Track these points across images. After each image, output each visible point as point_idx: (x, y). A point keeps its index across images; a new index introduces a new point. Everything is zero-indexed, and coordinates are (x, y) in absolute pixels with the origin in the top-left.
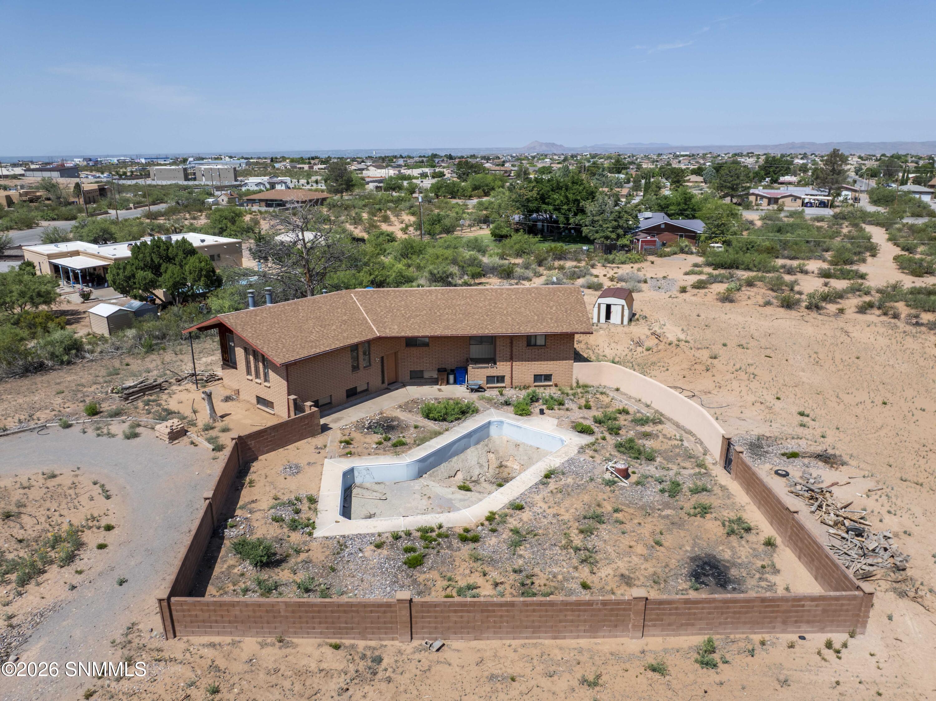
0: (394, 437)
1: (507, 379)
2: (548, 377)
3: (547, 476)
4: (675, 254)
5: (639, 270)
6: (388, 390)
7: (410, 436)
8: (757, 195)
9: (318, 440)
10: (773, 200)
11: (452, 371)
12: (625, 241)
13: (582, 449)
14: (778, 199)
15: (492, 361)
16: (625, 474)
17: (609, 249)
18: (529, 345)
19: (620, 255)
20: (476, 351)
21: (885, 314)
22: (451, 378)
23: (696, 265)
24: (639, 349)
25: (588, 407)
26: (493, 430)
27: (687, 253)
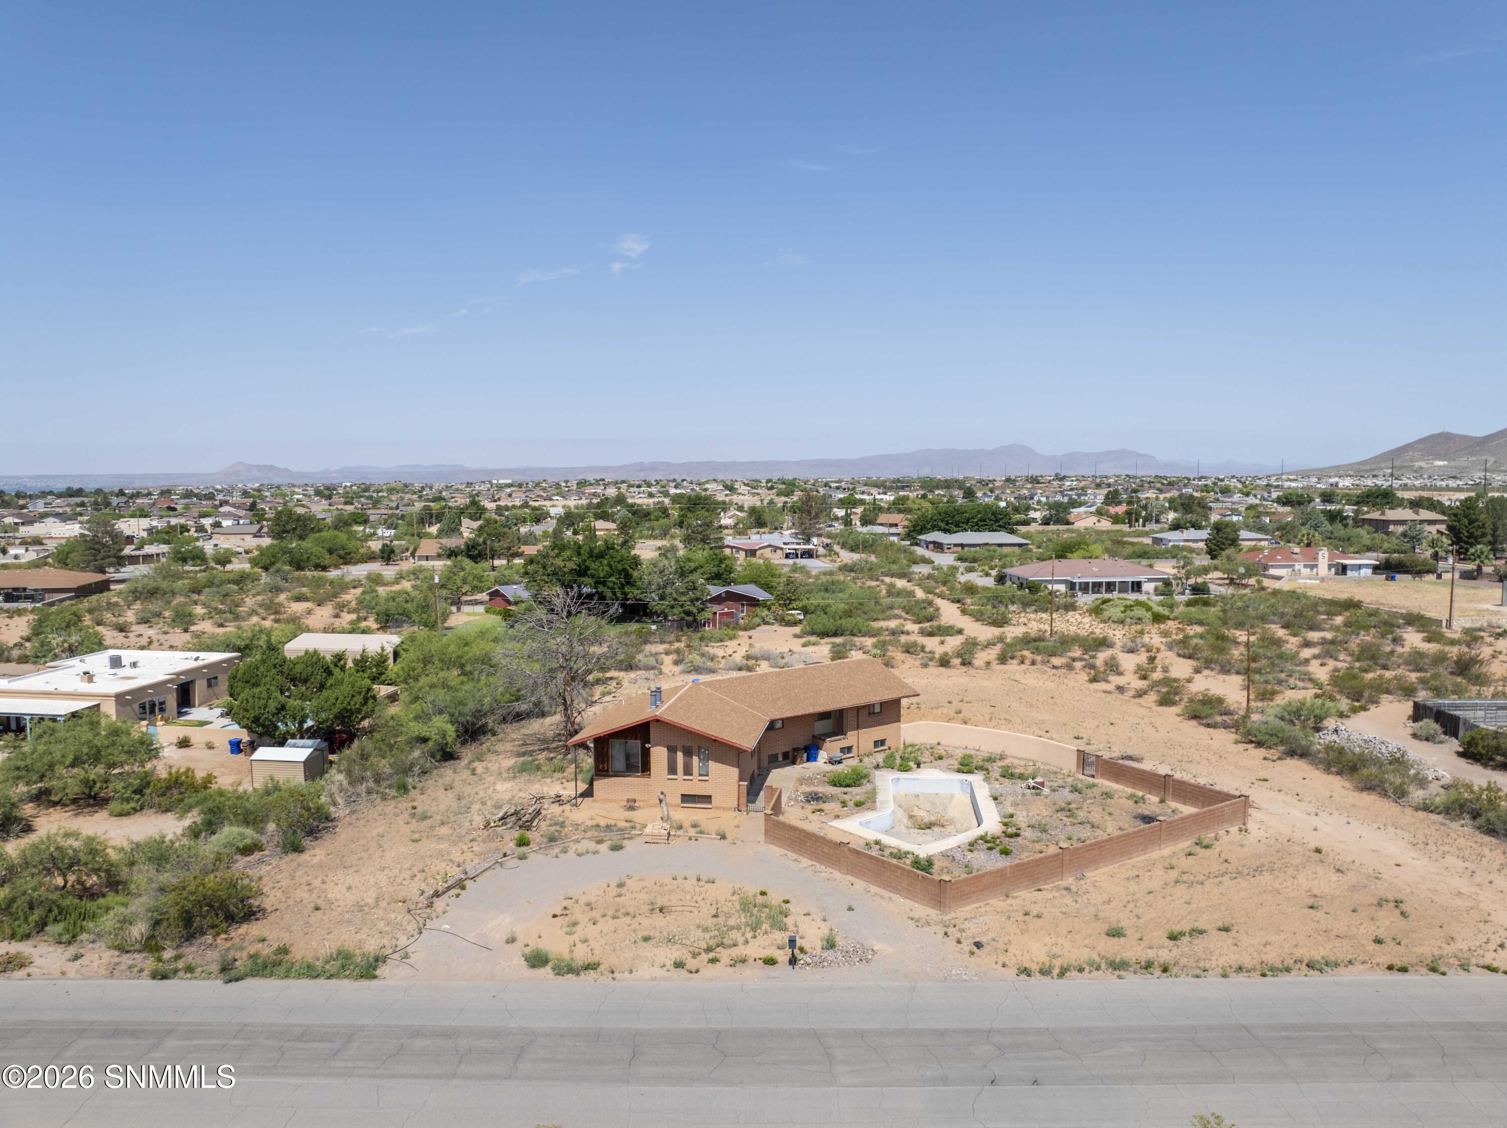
0: (848, 802)
1: (855, 749)
2: (882, 742)
3: (994, 798)
4: (759, 625)
8: (732, 547)
10: (749, 553)
14: (755, 551)
15: (844, 732)
17: (694, 626)
18: (870, 713)
20: (820, 727)
21: (1022, 662)
22: (805, 756)
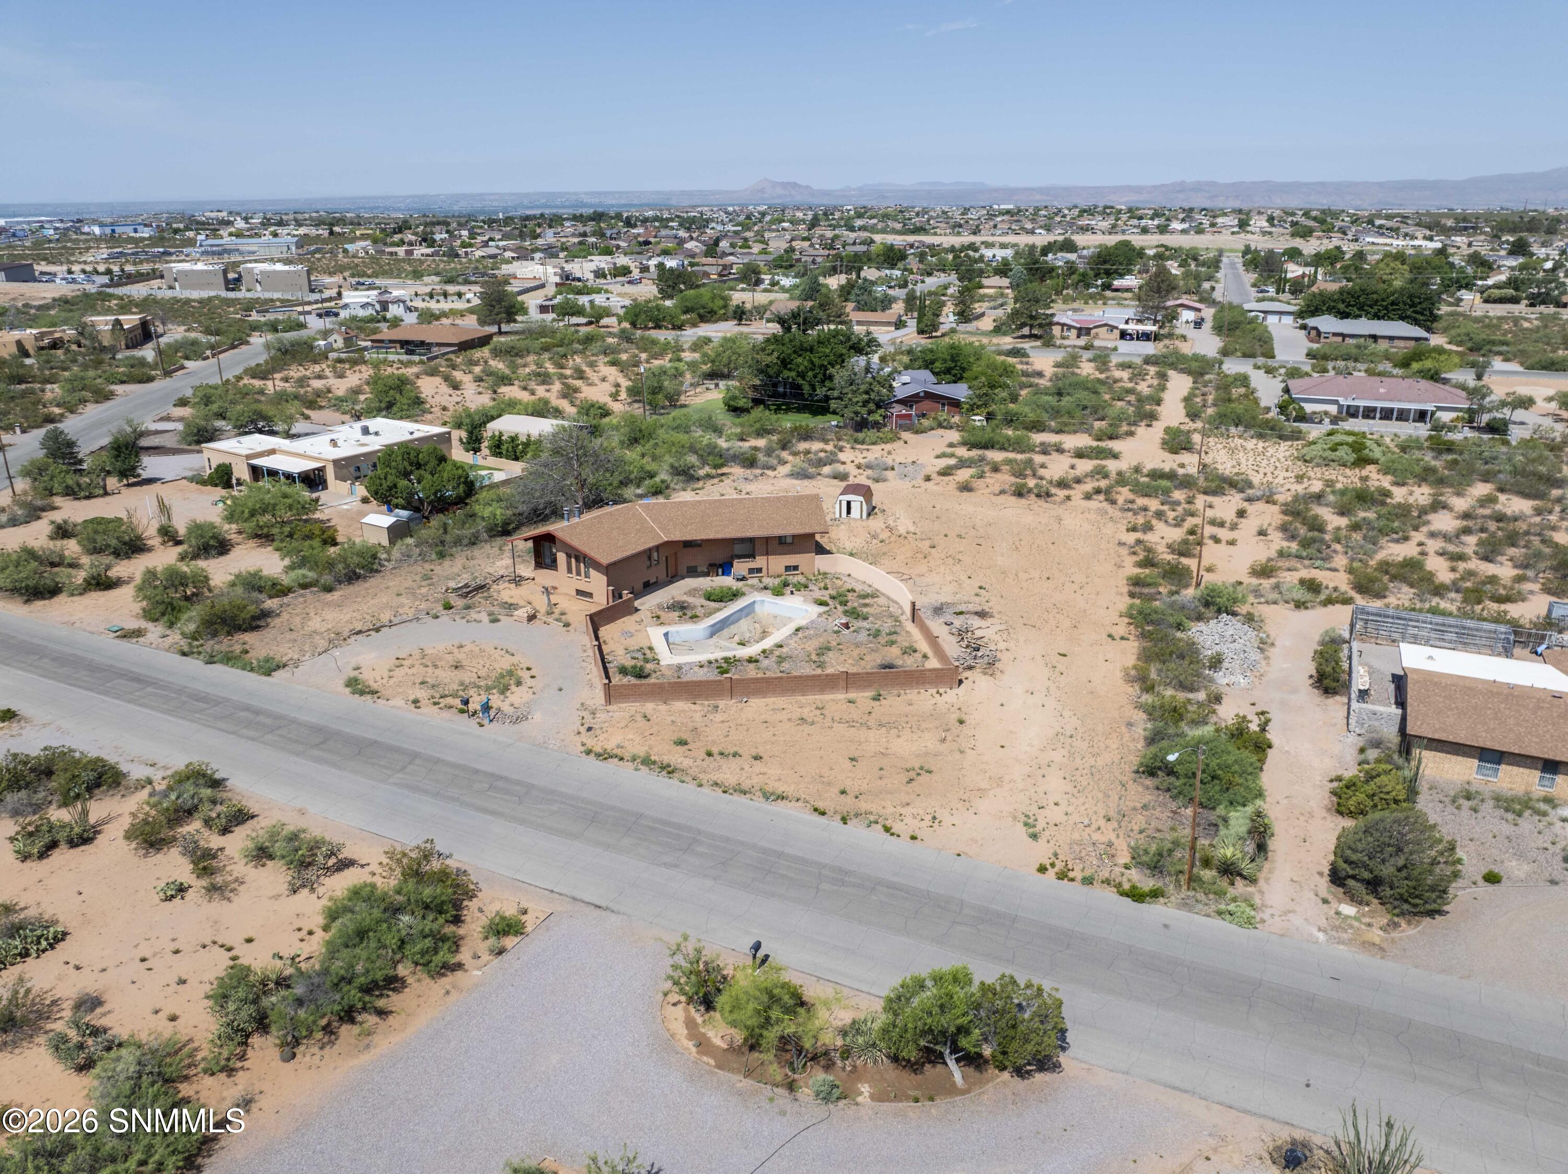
0: (689, 614)
1: (764, 570)
2: (796, 568)
3: (797, 630)
4: (932, 429)
5: (889, 453)
6: (671, 582)
7: (700, 611)
8: (1063, 325)
9: (636, 617)
10: (1083, 331)
11: (721, 566)
12: (877, 417)
13: (820, 615)
14: (1090, 329)
15: (752, 556)
16: (847, 626)
17: (861, 425)
18: (780, 543)
19: (872, 434)
20: (738, 549)
22: (720, 571)
23: (951, 445)
24: (875, 541)
25: (826, 588)
26: (757, 608)
27: (946, 428)
